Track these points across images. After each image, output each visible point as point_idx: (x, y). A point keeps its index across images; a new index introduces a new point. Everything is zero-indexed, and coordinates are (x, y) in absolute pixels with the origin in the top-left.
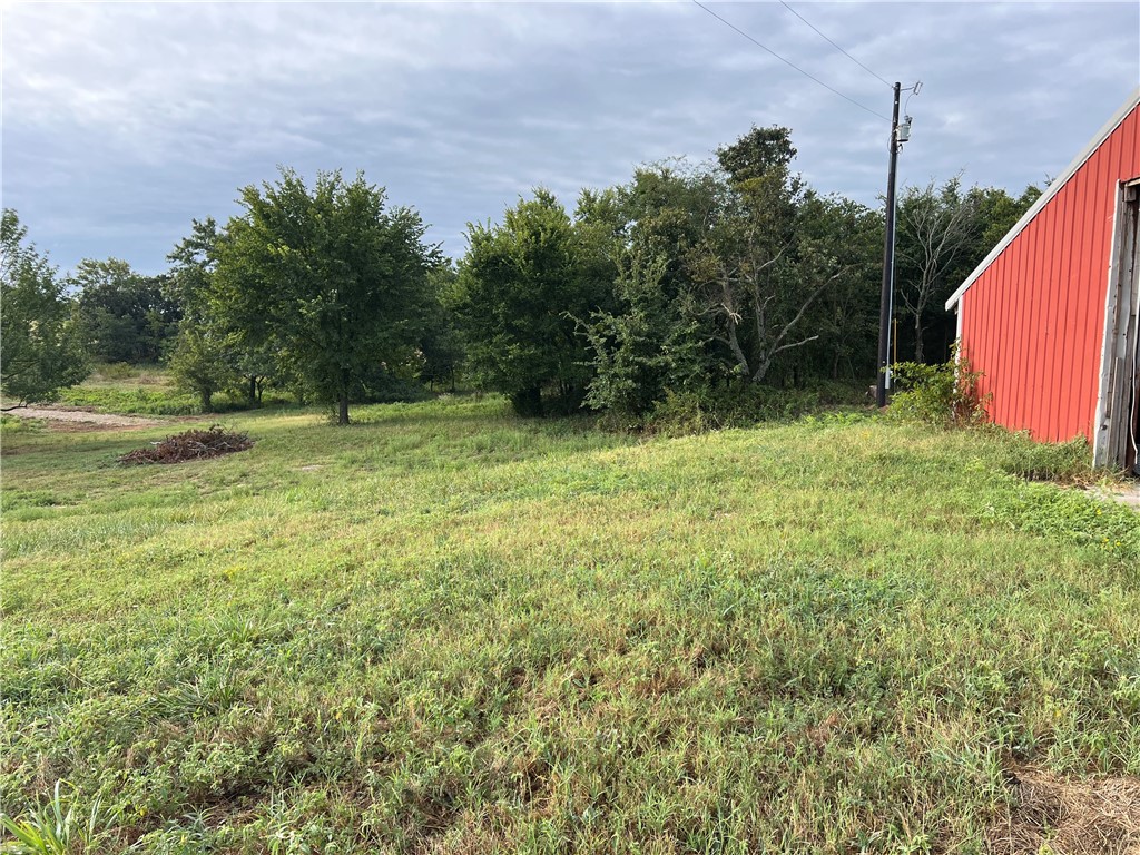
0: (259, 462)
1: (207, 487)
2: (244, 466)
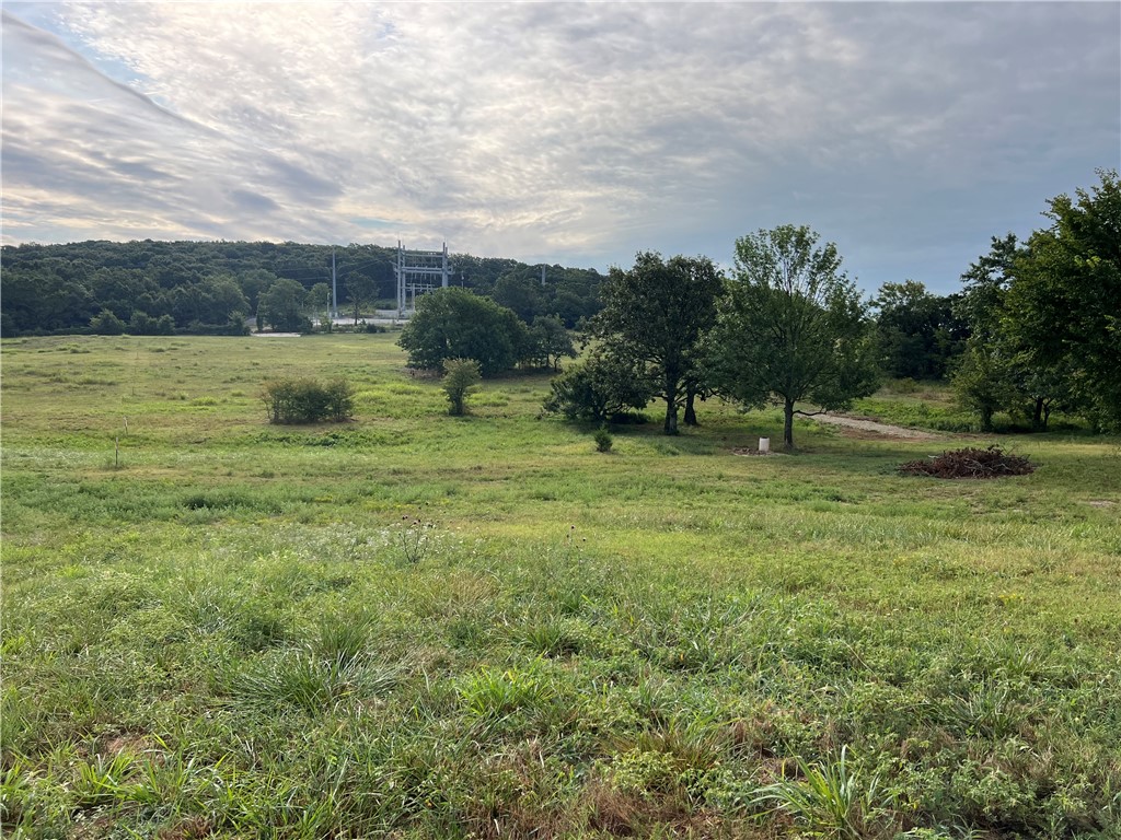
0: (1039, 489)
1: (981, 506)
2: (1022, 491)
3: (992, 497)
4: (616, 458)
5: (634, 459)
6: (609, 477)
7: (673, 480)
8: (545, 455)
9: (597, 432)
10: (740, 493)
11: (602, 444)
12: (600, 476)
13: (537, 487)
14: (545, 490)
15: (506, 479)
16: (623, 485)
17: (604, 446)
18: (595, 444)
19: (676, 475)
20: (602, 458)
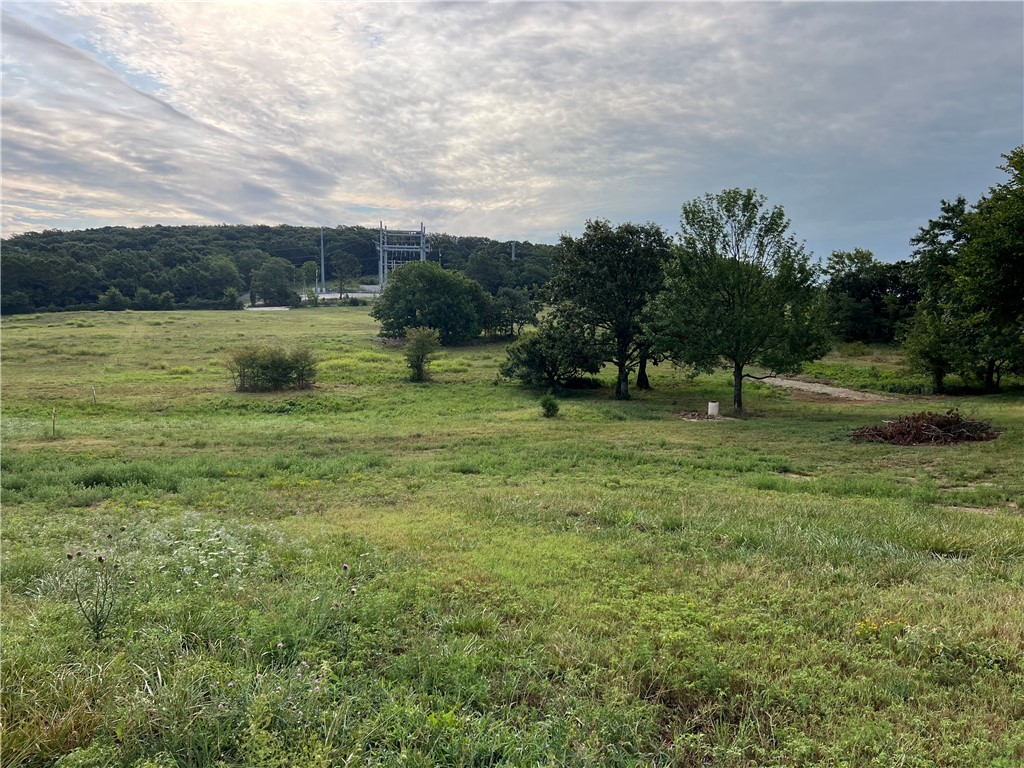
2: (989, 460)
3: (957, 469)
4: (561, 424)
5: (579, 424)
6: (548, 445)
7: (612, 448)
8: (490, 421)
9: (543, 398)
10: (680, 464)
11: (548, 410)
12: (538, 444)
13: (462, 459)
14: (471, 462)
15: (442, 448)
16: (559, 454)
17: (551, 411)
18: (541, 410)
19: (617, 443)
20: (546, 423)
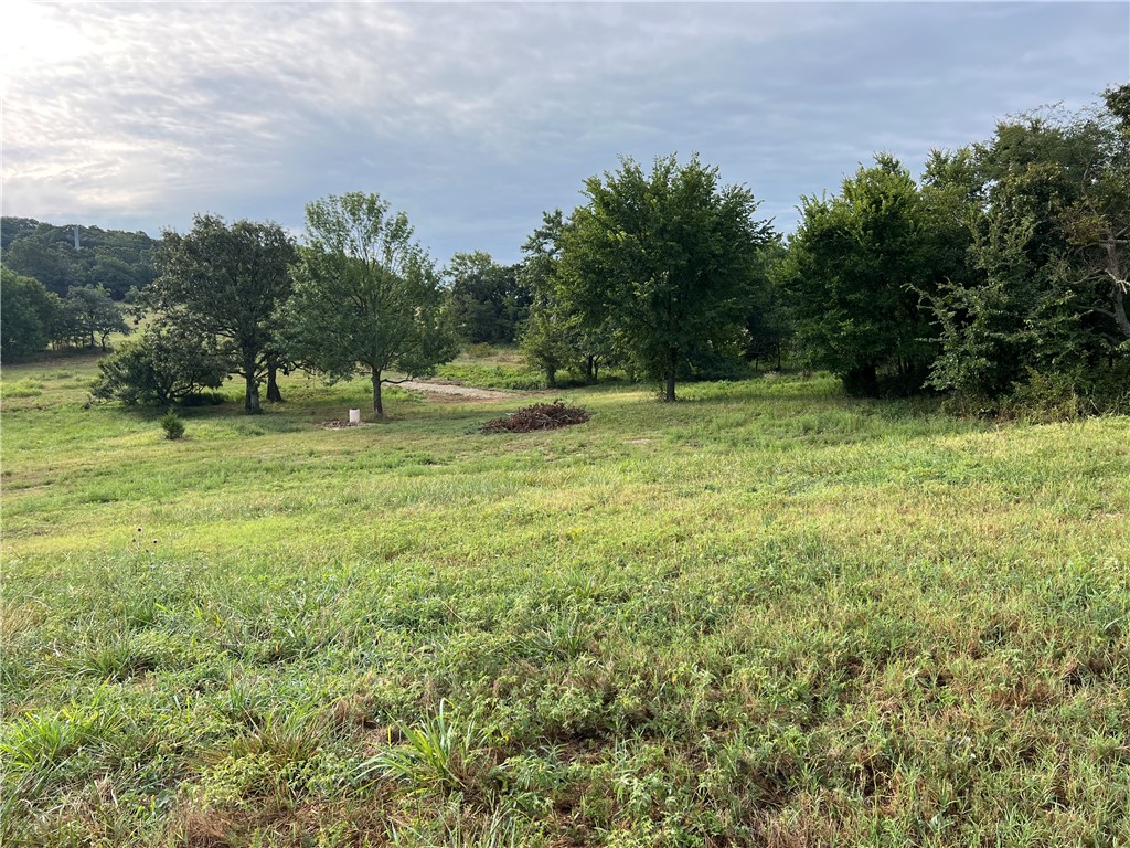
0: (595, 434)
1: (551, 455)
2: (582, 437)
4: (191, 445)
5: (213, 444)
6: (184, 467)
7: (260, 462)
8: (98, 450)
9: (164, 418)
10: (333, 468)
11: (172, 431)
12: (172, 468)
13: (92, 488)
14: (102, 491)
15: (48, 483)
16: (202, 474)
17: (175, 433)
18: (162, 432)
19: (263, 457)
20: (173, 446)
